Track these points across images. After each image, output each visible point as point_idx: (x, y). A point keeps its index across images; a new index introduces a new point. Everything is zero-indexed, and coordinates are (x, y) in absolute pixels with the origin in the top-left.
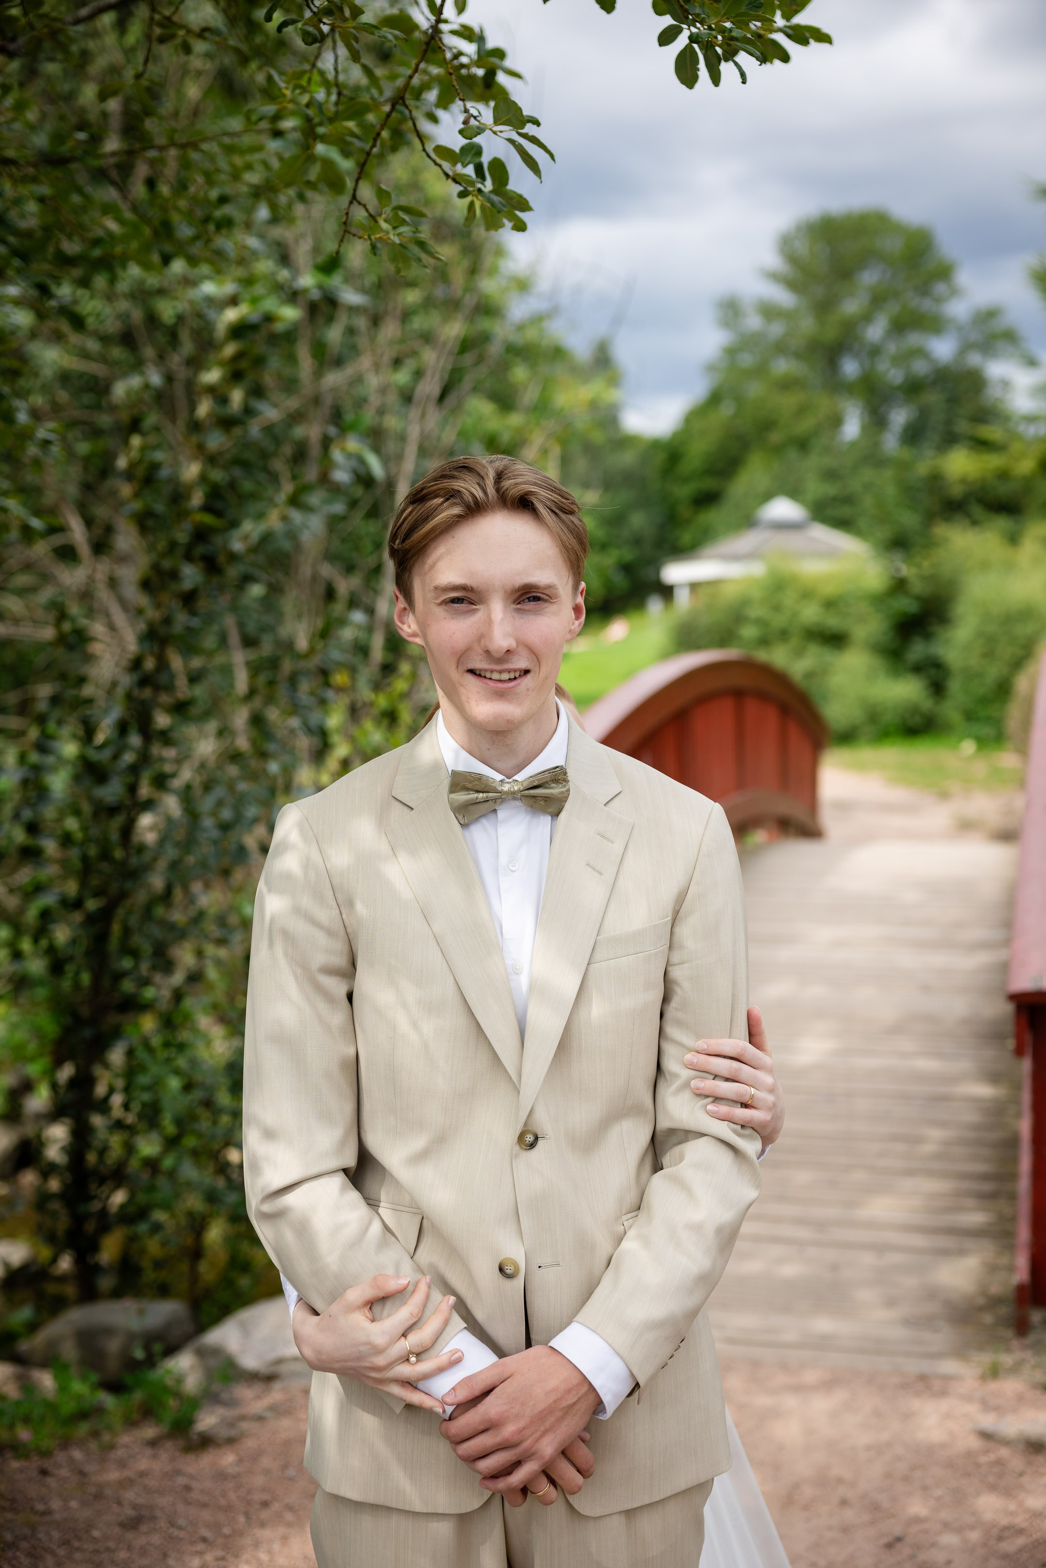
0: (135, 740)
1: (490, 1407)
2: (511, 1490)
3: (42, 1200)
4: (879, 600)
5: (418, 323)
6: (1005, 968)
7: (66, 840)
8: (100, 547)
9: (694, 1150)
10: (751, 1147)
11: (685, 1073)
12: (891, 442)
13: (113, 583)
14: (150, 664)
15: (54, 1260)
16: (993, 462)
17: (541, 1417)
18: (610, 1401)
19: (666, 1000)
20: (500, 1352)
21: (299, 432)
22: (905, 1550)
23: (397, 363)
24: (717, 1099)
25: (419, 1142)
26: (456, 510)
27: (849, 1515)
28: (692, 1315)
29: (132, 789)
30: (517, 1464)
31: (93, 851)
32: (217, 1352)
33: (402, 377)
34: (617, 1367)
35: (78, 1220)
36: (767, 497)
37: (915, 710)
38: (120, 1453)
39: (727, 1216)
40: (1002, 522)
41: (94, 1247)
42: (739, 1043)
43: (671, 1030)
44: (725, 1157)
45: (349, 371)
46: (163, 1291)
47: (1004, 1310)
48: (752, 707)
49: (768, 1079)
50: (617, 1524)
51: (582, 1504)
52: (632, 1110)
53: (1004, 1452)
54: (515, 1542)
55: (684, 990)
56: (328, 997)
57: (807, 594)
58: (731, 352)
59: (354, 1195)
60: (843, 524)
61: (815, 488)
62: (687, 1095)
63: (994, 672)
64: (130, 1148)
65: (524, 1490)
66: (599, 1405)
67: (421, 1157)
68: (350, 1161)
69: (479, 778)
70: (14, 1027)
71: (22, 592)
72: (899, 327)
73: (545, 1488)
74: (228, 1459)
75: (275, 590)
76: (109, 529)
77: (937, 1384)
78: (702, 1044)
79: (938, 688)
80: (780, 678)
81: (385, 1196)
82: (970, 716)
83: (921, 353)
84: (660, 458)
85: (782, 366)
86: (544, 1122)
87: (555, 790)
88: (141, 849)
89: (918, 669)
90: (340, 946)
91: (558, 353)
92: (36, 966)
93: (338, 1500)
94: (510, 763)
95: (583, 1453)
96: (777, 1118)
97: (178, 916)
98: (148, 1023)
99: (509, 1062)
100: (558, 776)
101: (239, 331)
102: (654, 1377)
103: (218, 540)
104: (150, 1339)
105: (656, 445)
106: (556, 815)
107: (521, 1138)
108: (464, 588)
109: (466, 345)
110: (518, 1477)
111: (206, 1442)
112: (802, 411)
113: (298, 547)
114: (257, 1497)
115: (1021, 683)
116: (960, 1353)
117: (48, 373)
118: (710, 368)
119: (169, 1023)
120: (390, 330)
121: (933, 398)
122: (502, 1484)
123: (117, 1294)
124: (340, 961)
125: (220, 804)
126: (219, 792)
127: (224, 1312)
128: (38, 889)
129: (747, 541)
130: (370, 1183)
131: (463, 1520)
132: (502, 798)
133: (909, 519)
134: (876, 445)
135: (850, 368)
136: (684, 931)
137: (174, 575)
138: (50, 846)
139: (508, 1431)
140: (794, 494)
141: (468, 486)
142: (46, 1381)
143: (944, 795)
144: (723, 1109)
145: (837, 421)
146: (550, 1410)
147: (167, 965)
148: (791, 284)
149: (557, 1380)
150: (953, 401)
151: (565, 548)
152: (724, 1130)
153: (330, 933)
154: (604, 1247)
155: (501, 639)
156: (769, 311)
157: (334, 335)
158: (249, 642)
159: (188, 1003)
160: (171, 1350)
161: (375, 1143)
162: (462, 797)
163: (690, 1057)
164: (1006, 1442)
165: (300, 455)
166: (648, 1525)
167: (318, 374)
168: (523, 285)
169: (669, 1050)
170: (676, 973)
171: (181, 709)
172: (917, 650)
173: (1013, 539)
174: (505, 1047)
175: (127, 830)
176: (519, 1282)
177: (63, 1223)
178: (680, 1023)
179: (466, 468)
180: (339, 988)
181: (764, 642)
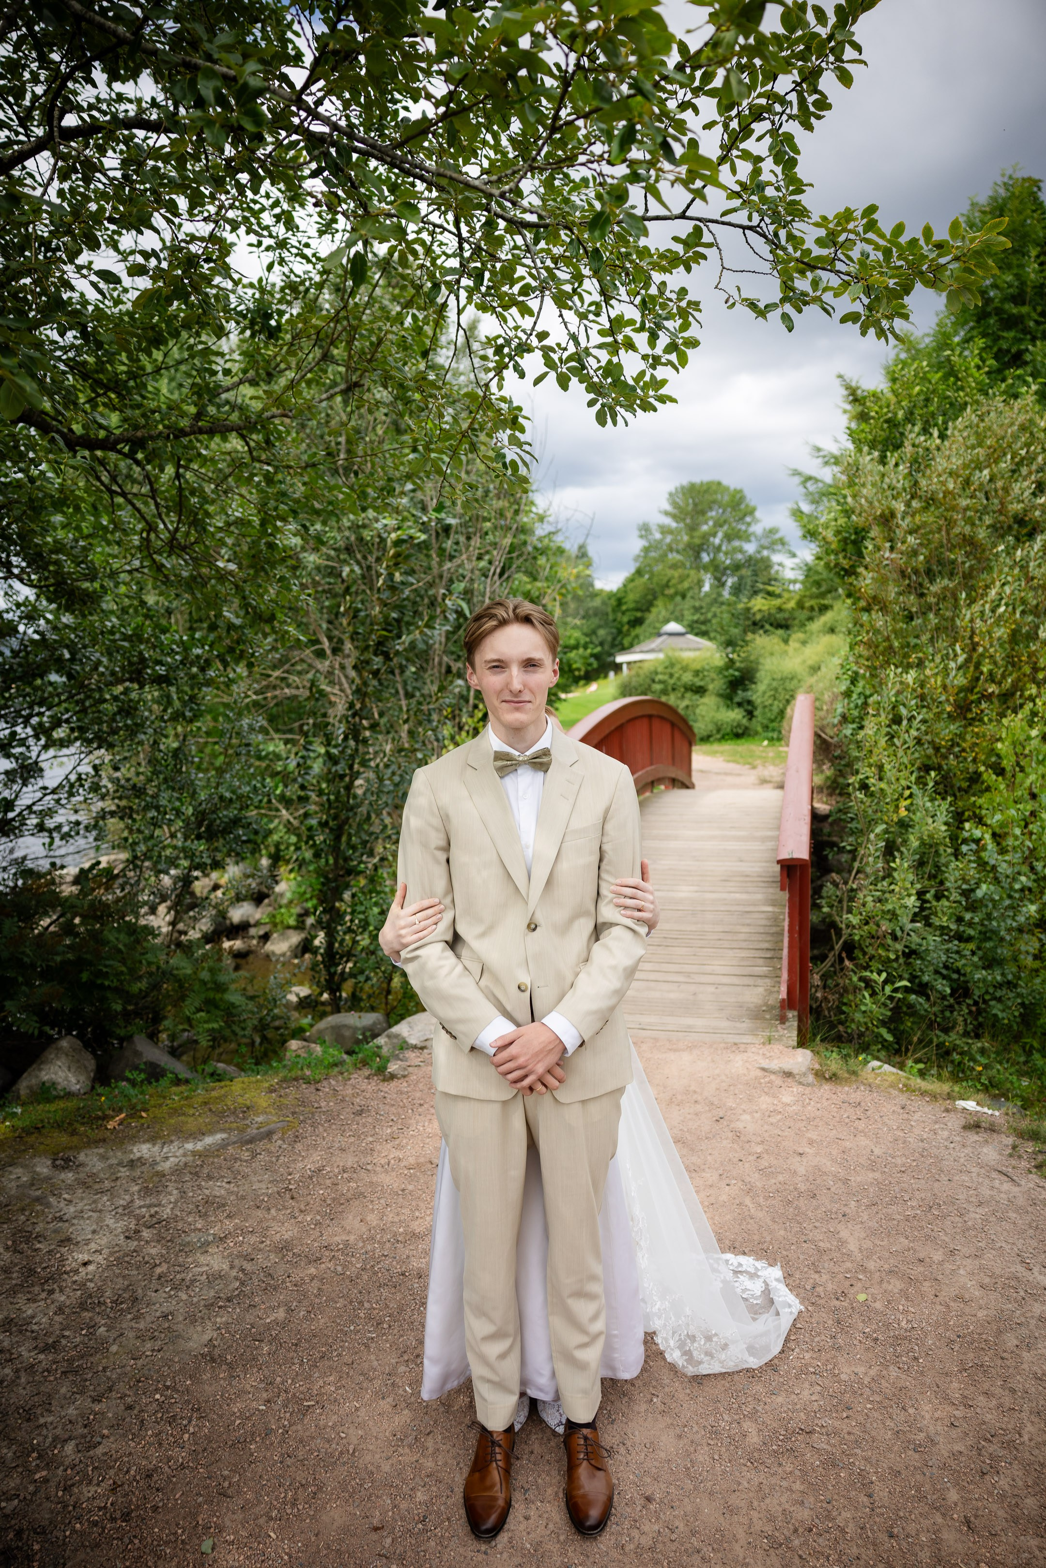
0: (352, 743)
1: (513, 1050)
2: (523, 1088)
3: (314, 967)
4: (720, 671)
5: (490, 537)
6: (776, 850)
7: (321, 793)
8: (335, 651)
9: (615, 931)
10: (643, 930)
11: (611, 896)
12: (726, 594)
13: (343, 667)
14: (358, 706)
15: (321, 994)
16: (777, 602)
17: (536, 1054)
18: (571, 1048)
19: (601, 860)
20: (518, 1025)
21: (431, 592)
22: (724, 1122)
23: (480, 558)
24: (626, 908)
25: (480, 929)
26: (494, 623)
27: (699, 1107)
28: (612, 1009)
29: (351, 767)
30: (526, 1076)
31: (332, 797)
32: (397, 1036)
33: (482, 564)
34: (573, 1032)
35: (332, 975)
36: (667, 621)
37: (739, 725)
38: (352, 1081)
39: (629, 962)
40: (780, 632)
41: (339, 989)
42: (637, 880)
43: (604, 875)
44: (629, 935)
45: (457, 561)
46: (373, 1009)
47: (776, 1012)
48: (656, 723)
49: (651, 897)
50: (577, 1107)
51: (561, 1096)
52: (585, 914)
53: (773, 1077)
54: (530, 1115)
55: (609, 855)
56: (437, 861)
57: (685, 669)
58: (646, 550)
59: (450, 953)
60: (703, 634)
61: (689, 616)
62: (611, 906)
63: (777, 706)
64: (355, 942)
65: (531, 1089)
66: (565, 1050)
67: (483, 935)
68: (449, 937)
69: (508, 754)
70: (299, 885)
71: (300, 673)
72: (728, 538)
73: (540, 1087)
74: (403, 1085)
75: (422, 669)
76: (341, 641)
77: (742, 1047)
78: (618, 881)
79: (750, 714)
80: (673, 710)
81: (464, 952)
82: (766, 728)
83: (741, 551)
84: (613, 602)
85: (674, 557)
86: (540, 918)
87: (545, 760)
88: (355, 797)
89: (739, 705)
90: (442, 836)
91: (560, 551)
92: (308, 855)
93: (446, 1095)
94: (521, 746)
95: (558, 1071)
96: (656, 915)
97: (376, 829)
98: (363, 882)
99: (523, 892)
100: (546, 752)
101: (398, 543)
102: (592, 1038)
103: (390, 644)
104: (364, 1030)
105: (611, 595)
106: (546, 771)
107: (529, 926)
108: (498, 661)
109: (512, 548)
110: (526, 1082)
111: (393, 1077)
112: (682, 579)
113: (429, 647)
114: (417, 1102)
115: (789, 710)
116: (753, 1032)
117: (310, 566)
118: (636, 558)
119: (372, 880)
120: (476, 541)
121: (744, 572)
122: (519, 1085)
123: (350, 1009)
124: (443, 843)
125: (393, 773)
126: (394, 767)
127: (402, 1017)
128: (306, 815)
129: (657, 642)
130: (459, 947)
131: (505, 1103)
132: (520, 764)
133: (735, 631)
134: (720, 595)
135: (705, 558)
136: (608, 827)
137: (368, 662)
138: (313, 796)
139: (521, 1061)
140: (679, 620)
141: (501, 612)
142: (318, 1049)
143: (754, 767)
144: (629, 912)
145: (700, 583)
146: (541, 1051)
147: (371, 854)
148: (674, 517)
149: (544, 1037)
150: (755, 574)
151: (548, 641)
152: (629, 922)
153: (437, 830)
154: (569, 978)
155: (516, 685)
156: (664, 530)
157: (449, 544)
158: (409, 696)
159: (380, 871)
160: (375, 1036)
161: (461, 930)
162: (500, 763)
163: (613, 888)
164: (774, 1073)
165: (432, 604)
166: (593, 1108)
167: (440, 564)
168: (541, 519)
169: (603, 885)
170: (605, 847)
171: (374, 727)
172: (740, 695)
173: (786, 641)
174: (521, 882)
175: (349, 787)
176: (528, 993)
177: (323, 976)
178: (608, 872)
179: (500, 604)
180: (442, 857)
181: (664, 692)
